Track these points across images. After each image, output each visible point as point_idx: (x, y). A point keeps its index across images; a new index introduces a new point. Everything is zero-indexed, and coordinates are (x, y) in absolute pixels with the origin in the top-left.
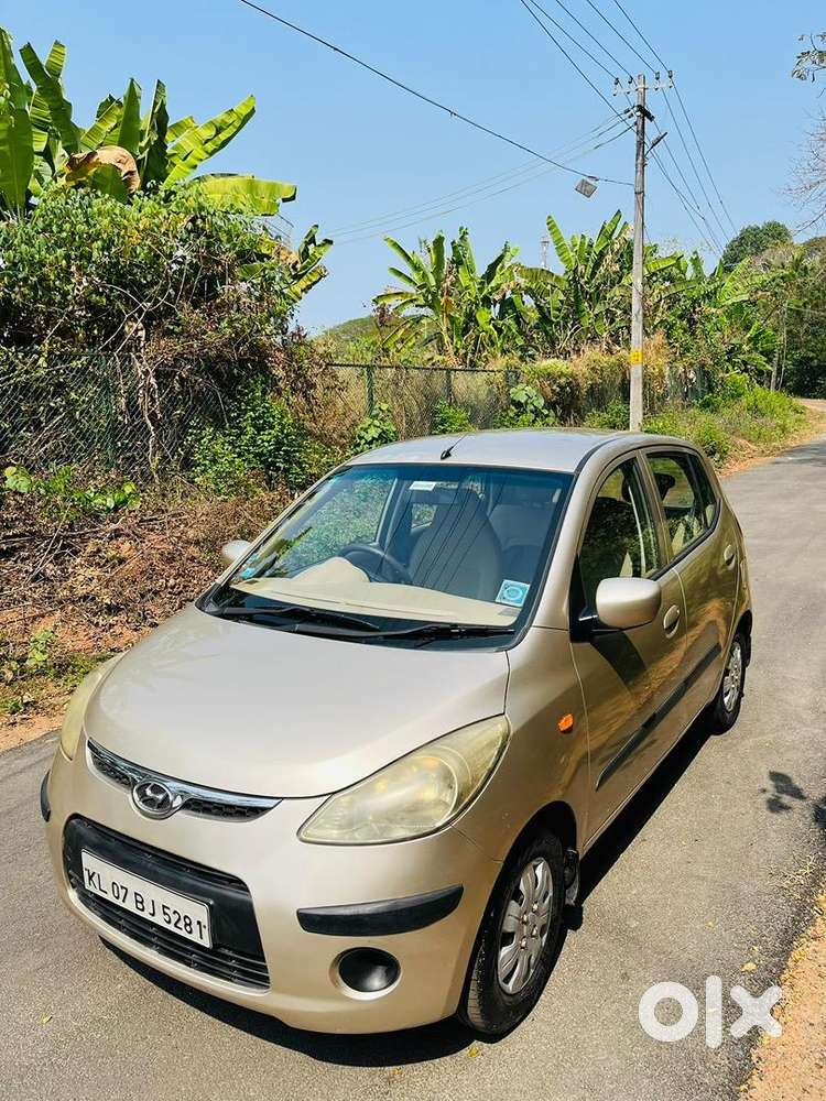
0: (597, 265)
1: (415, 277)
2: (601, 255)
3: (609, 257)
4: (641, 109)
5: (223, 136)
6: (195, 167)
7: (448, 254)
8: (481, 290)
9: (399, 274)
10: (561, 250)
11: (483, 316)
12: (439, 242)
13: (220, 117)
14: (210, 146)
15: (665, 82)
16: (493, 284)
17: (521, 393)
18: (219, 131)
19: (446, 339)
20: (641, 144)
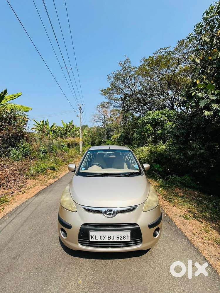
0: (69, 127)
1: (38, 126)
2: (70, 126)
3: (71, 126)
4: (81, 108)
5: (15, 98)
6: (8, 101)
7: (45, 123)
8: (50, 129)
9: (35, 125)
10: (64, 124)
11: (51, 133)
12: (43, 121)
13: (15, 94)
14: (11, 99)
15: (83, 105)
16: (52, 128)
17: (63, 144)
18: (14, 96)
19: (44, 136)
20: (81, 112)
